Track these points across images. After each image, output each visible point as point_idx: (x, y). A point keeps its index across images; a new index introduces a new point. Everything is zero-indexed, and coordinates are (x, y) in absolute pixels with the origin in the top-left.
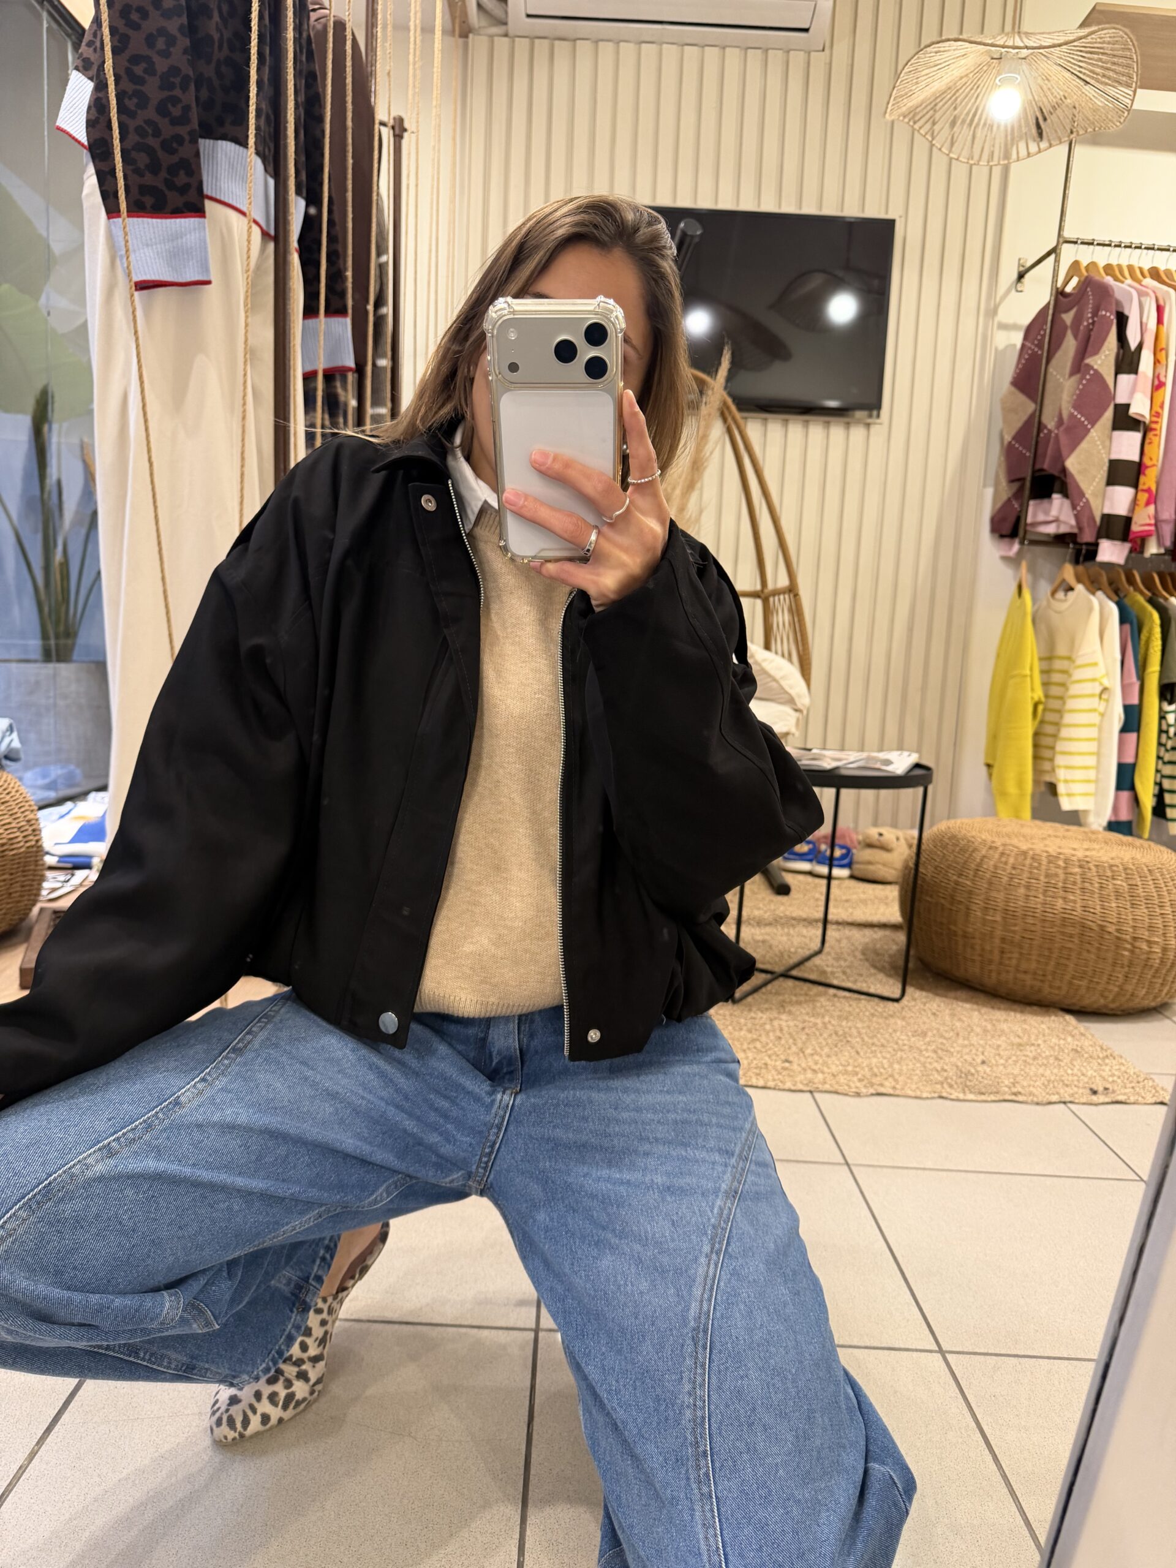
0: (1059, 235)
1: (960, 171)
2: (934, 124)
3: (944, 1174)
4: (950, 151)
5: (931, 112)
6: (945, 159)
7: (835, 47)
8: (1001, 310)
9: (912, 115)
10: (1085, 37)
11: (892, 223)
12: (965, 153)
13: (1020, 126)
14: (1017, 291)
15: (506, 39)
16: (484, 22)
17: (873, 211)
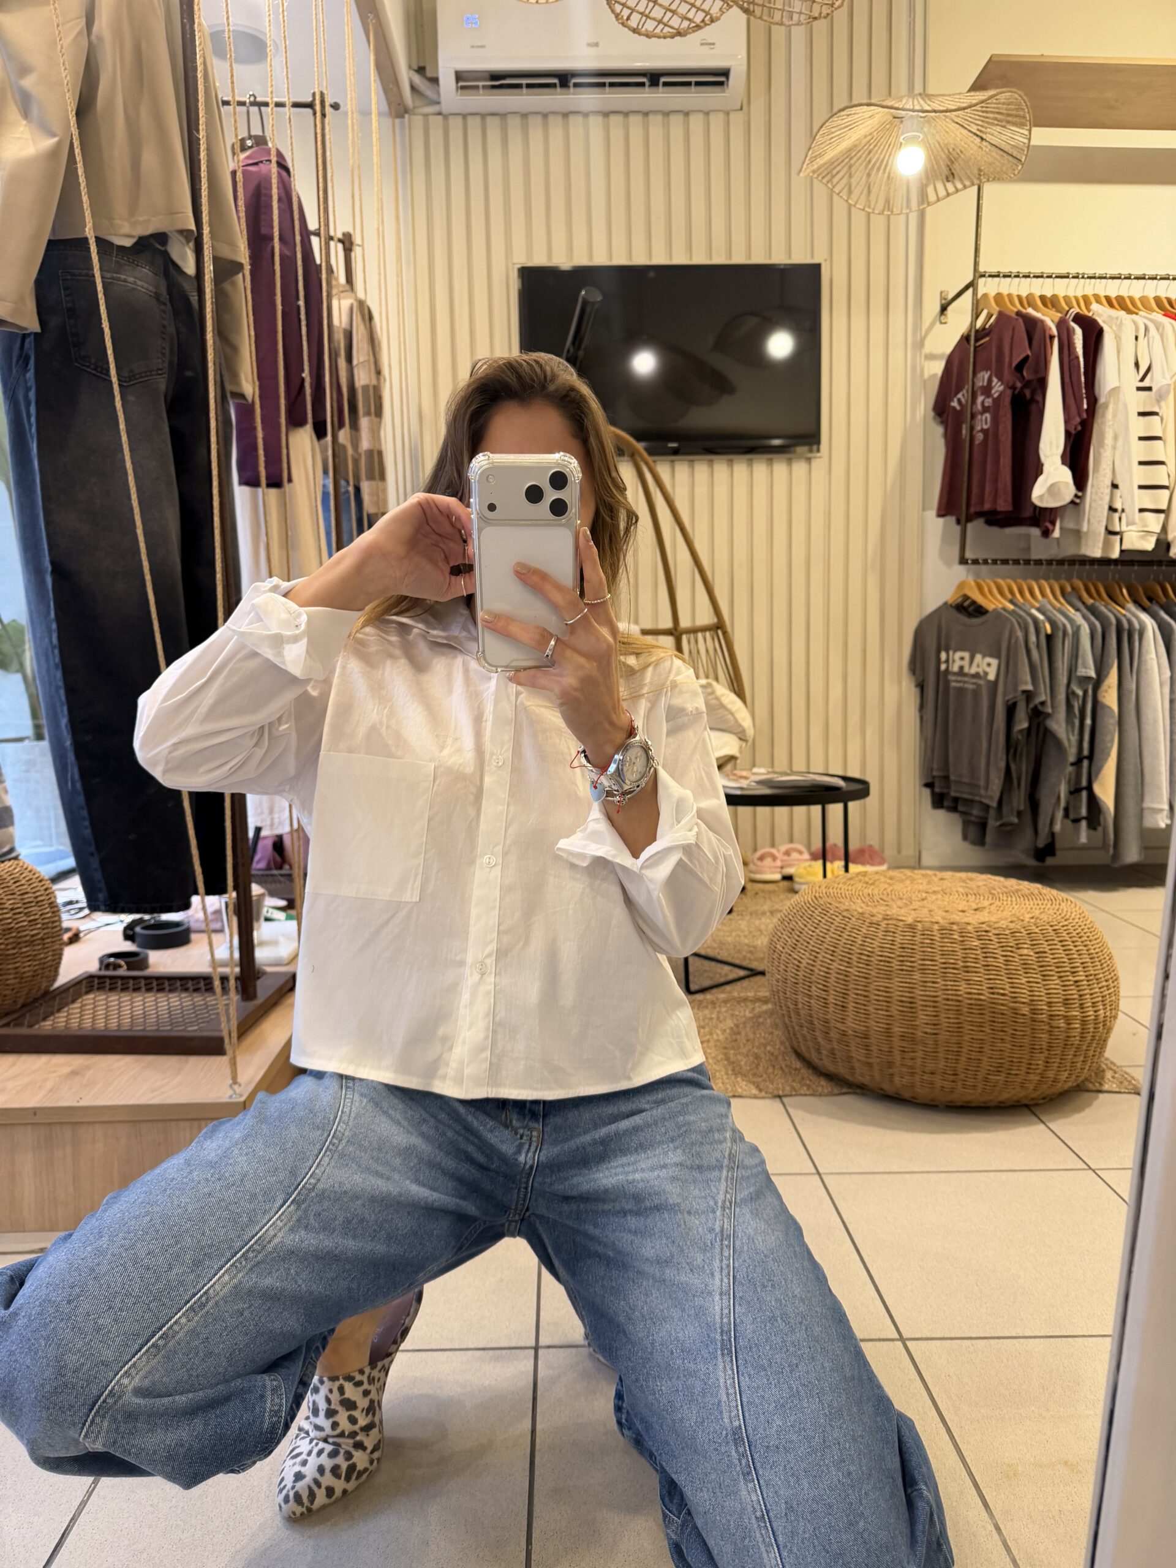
0: (975, 270)
3: (908, 1176)
4: (867, 205)
5: (845, 170)
6: (863, 215)
7: (752, 106)
8: (927, 343)
9: (830, 170)
11: (817, 268)
14: (941, 323)
15: (440, 117)
16: (418, 103)
17: (799, 257)
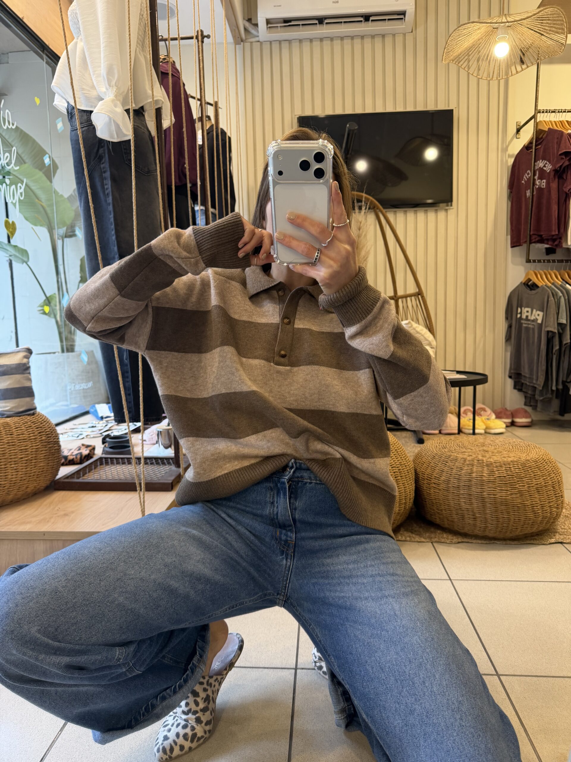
0: (536, 109)
1: (483, 84)
2: (469, 61)
4: (478, 75)
5: (466, 57)
6: (476, 79)
7: (417, 30)
8: (509, 148)
9: (457, 60)
10: (538, 13)
11: (451, 112)
12: (485, 75)
13: (511, 59)
14: (517, 138)
15: (259, 43)
16: (248, 37)
17: (442, 106)
